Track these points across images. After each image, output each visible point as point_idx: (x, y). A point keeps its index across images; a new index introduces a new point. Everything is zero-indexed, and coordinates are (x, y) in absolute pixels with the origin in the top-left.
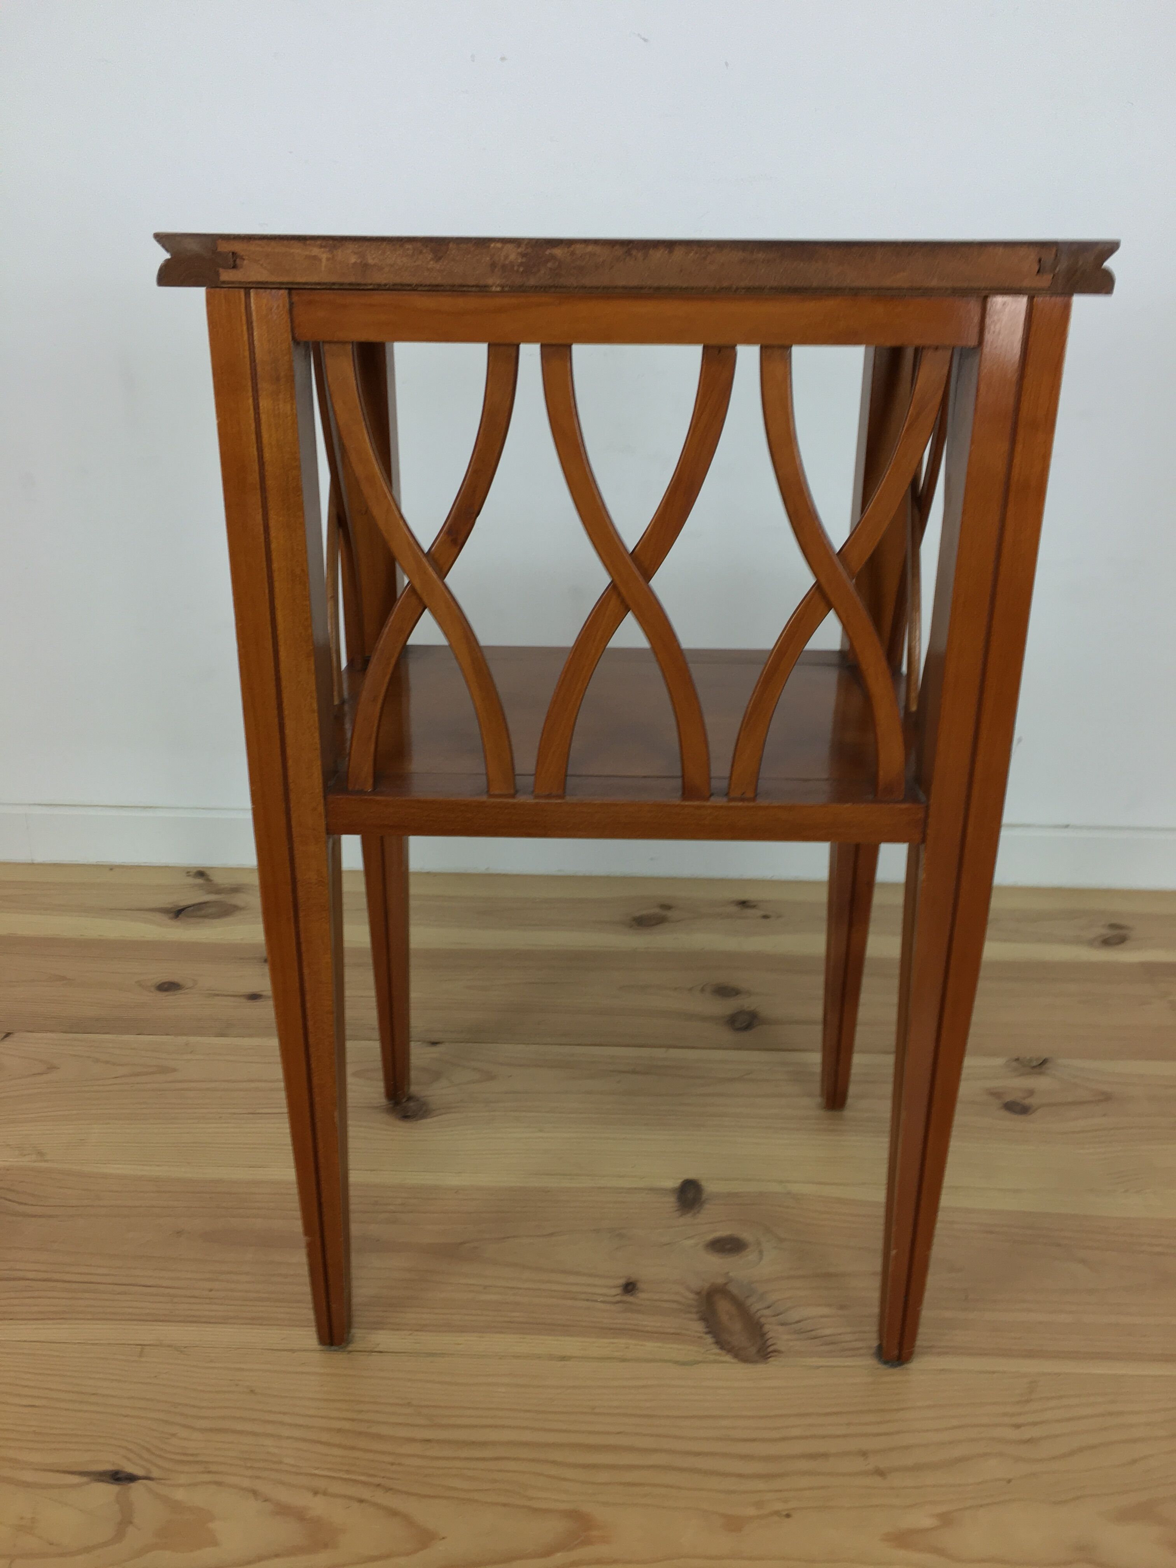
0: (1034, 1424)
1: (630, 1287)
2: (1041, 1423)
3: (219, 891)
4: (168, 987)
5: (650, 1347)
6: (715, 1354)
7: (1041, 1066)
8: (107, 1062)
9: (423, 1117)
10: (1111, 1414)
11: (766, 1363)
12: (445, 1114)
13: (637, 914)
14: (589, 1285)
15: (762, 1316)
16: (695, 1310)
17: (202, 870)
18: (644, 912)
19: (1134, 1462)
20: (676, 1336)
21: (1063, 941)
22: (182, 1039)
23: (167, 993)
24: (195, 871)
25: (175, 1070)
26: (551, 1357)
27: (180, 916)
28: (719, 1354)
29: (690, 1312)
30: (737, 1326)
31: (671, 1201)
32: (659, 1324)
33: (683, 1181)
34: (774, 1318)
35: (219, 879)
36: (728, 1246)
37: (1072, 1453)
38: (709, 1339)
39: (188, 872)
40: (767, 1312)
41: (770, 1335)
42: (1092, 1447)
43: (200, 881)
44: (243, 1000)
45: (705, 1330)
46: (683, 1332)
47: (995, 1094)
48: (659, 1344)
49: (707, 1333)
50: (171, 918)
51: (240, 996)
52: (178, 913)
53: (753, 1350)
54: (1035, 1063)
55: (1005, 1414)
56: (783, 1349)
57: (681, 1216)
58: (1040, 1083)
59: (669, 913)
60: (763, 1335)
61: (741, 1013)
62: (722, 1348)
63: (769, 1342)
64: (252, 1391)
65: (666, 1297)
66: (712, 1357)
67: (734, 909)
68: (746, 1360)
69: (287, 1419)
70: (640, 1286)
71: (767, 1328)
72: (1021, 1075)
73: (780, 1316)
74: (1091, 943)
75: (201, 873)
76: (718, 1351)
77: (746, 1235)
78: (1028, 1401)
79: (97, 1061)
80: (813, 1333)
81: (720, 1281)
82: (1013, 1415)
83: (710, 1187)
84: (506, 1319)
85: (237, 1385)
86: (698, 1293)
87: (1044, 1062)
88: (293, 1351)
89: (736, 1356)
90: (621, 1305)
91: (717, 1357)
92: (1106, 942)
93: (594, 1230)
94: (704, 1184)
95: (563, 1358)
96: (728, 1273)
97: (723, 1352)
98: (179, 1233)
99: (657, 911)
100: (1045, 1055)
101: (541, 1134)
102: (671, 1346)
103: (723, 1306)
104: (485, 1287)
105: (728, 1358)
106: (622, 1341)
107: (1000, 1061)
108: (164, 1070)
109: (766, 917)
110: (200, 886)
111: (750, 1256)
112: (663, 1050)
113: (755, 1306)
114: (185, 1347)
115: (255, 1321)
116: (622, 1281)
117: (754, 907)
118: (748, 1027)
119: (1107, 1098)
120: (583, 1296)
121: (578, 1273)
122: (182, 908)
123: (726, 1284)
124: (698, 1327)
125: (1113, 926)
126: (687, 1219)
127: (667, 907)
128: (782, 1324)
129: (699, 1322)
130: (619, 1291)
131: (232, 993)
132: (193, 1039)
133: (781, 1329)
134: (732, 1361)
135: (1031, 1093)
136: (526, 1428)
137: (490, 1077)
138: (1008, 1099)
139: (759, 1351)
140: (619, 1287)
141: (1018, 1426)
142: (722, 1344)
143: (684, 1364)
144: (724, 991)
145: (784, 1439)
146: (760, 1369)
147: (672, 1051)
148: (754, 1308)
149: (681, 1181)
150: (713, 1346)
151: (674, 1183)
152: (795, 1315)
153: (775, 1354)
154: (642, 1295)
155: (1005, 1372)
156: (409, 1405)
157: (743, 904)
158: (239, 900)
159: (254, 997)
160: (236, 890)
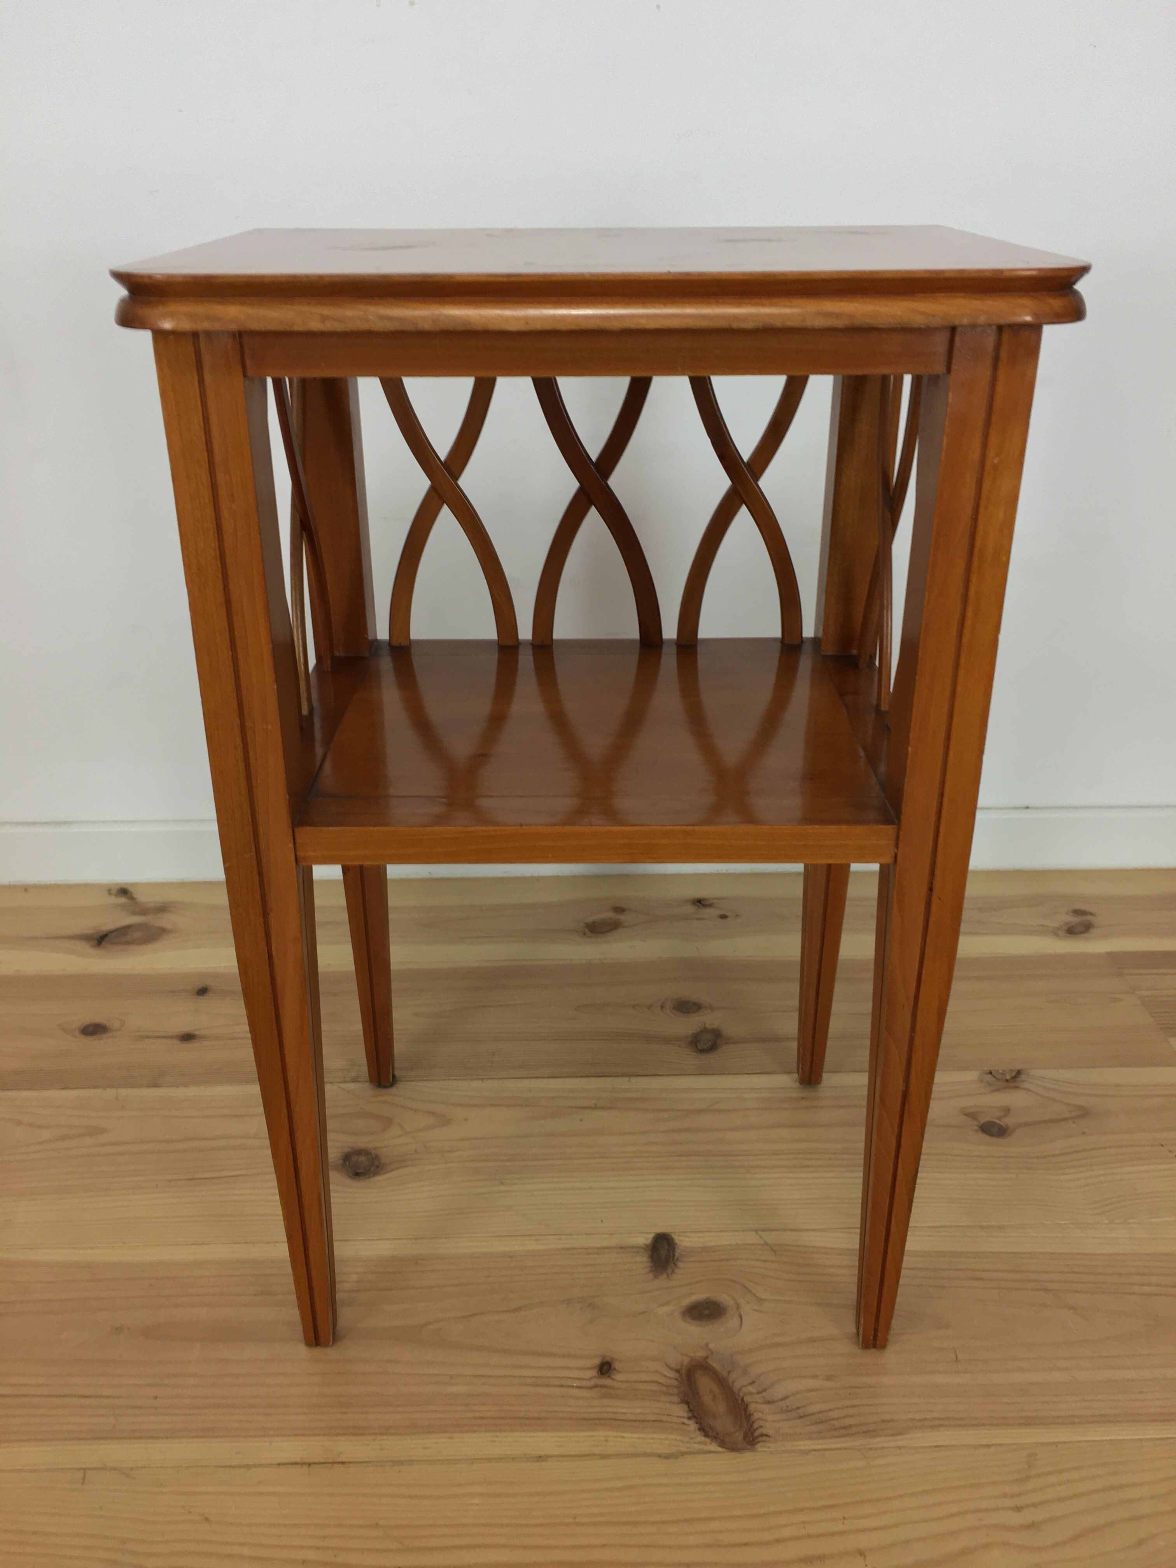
0: (1034, 1505)
1: (605, 1368)
2: (1042, 1503)
3: (143, 912)
4: (93, 1030)
5: (631, 1440)
6: (700, 1443)
7: (1015, 1079)
8: (30, 1125)
9: (376, 1173)
10: (1112, 1488)
11: (754, 1451)
12: (399, 1168)
13: (590, 920)
14: (562, 1368)
15: (745, 1395)
16: (676, 1391)
17: (125, 887)
18: (596, 917)
19: (1140, 1543)
20: (657, 1424)
21: (1028, 931)
22: (111, 1093)
23: (90, 1038)
24: (118, 887)
25: (103, 1131)
26: (527, 1458)
27: (103, 943)
28: (705, 1444)
29: (671, 1394)
30: (721, 1408)
31: (643, 1259)
32: (638, 1411)
33: (654, 1237)
34: (760, 1395)
35: (142, 897)
36: (706, 1312)
37: (1076, 1538)
38: (692, 1425)
39: (110, 890)
40: (751, 1389)
41: (756, 1415)
42: (1095, 1529)
43: (123, 900)
44: (176, 1042)
45: (685, 1415)
46: (665, 1418)
47: (971, 1115)
48: (642, 1436)
49: (689, 1418)
50: (93, 947)
51: (171, 1037)
52: (101, 940)
53: (739, 1436)
54: (1008, 1077)
55: (1005, 1496)
56: (770, 1432)
57: (656, 1277)
58: (1015, 1099)
59: (622, 917)
60: (748, 1416)
61: (705, 1031)
62: (706, 1435)
63: (755, 1425)
64: (206, 1519)
65: (643, 1377)
66: (697, 1446)
67: (690, 909)
68: (734, 1448)
69: (246, 1551)
70: (617, 1365)
71: (752, 1407)
72: (997, 1090)
73: (764, 1394)
74: (1055, 933)
75: (124, 891)
76: (703, 1439)
77: (724, 1298)
78: (1028, 1478)
79: (19, 1123)
80: (801, 1412)
81: (701, 1354)
82: (1013, 1496)
83: (683, 1241)
84: (477, 1415)
85: (190, 1512)
86: (678, 1371)
87: (1019, 1073)
88: (248, 1467)
89: (722, 1444)
90: (596, 1390)
91: (702, 1447)
92: (1072, 931)
93: (564, 1301)
94: (676, 1238)
95: (540, 1458)
96: (707, 1345)
97: (708, 1440)
98: (118, 1330)
99: (610, 915)
100: (1018, 1068)
101: (502, 1188)
102: (653, 1436)
103: (705, 1384)
104: (452, 1377)
105: (714, 1447)
106: (600, 1434)
107: (972, 1075)
108: (94, 1131)
109: (723, 917)
110: (122, 906)
111: (731, 1322)
112: (626, 1079)
113: (739, 1382)
114: (131, 1469)
115: (206, 1433)
116: (597, 1361)
117: (710, 905)
118: (712, 1048)
119: (1084, 1113)
120: (556, 1382)
121: (549, 1355)
122: (105, 933)
123: (707, 1357)
124: (680, 1411)
125: (1077, 912)
126: (662, 1281)
127: (620, 910)
128: (769, 1402)
129: (682, 1405)
130: (594, 1373)
131: (163, 1034)
132: (123, 1092)
133: (766, 1408)
134: (720, 1449)
135: (1007, 1111)
136: (503, 1546)
137: (445, 1121)
138: (984, 1119)
139: (744, 1438)
140: (594, 1368)
141: (1018, 1509)
142: (705, 1430)
143: (667, 1457)
144: (685, 1007)
145: (778, 1541)
146: (747, 1457)
147: (634, 1080)
148: (737, 1386)
149: (651, 1236)
150: (698, 1433)
151: (645, 1239)
152: (779, 1391)
153: (764, 1438)
154: (619, 1377)
155: (1001, 1445)
156: (377, 1525)
157: (699, 902)
158: (164, 921)
159: (187, 1037)
160: (162, 909)
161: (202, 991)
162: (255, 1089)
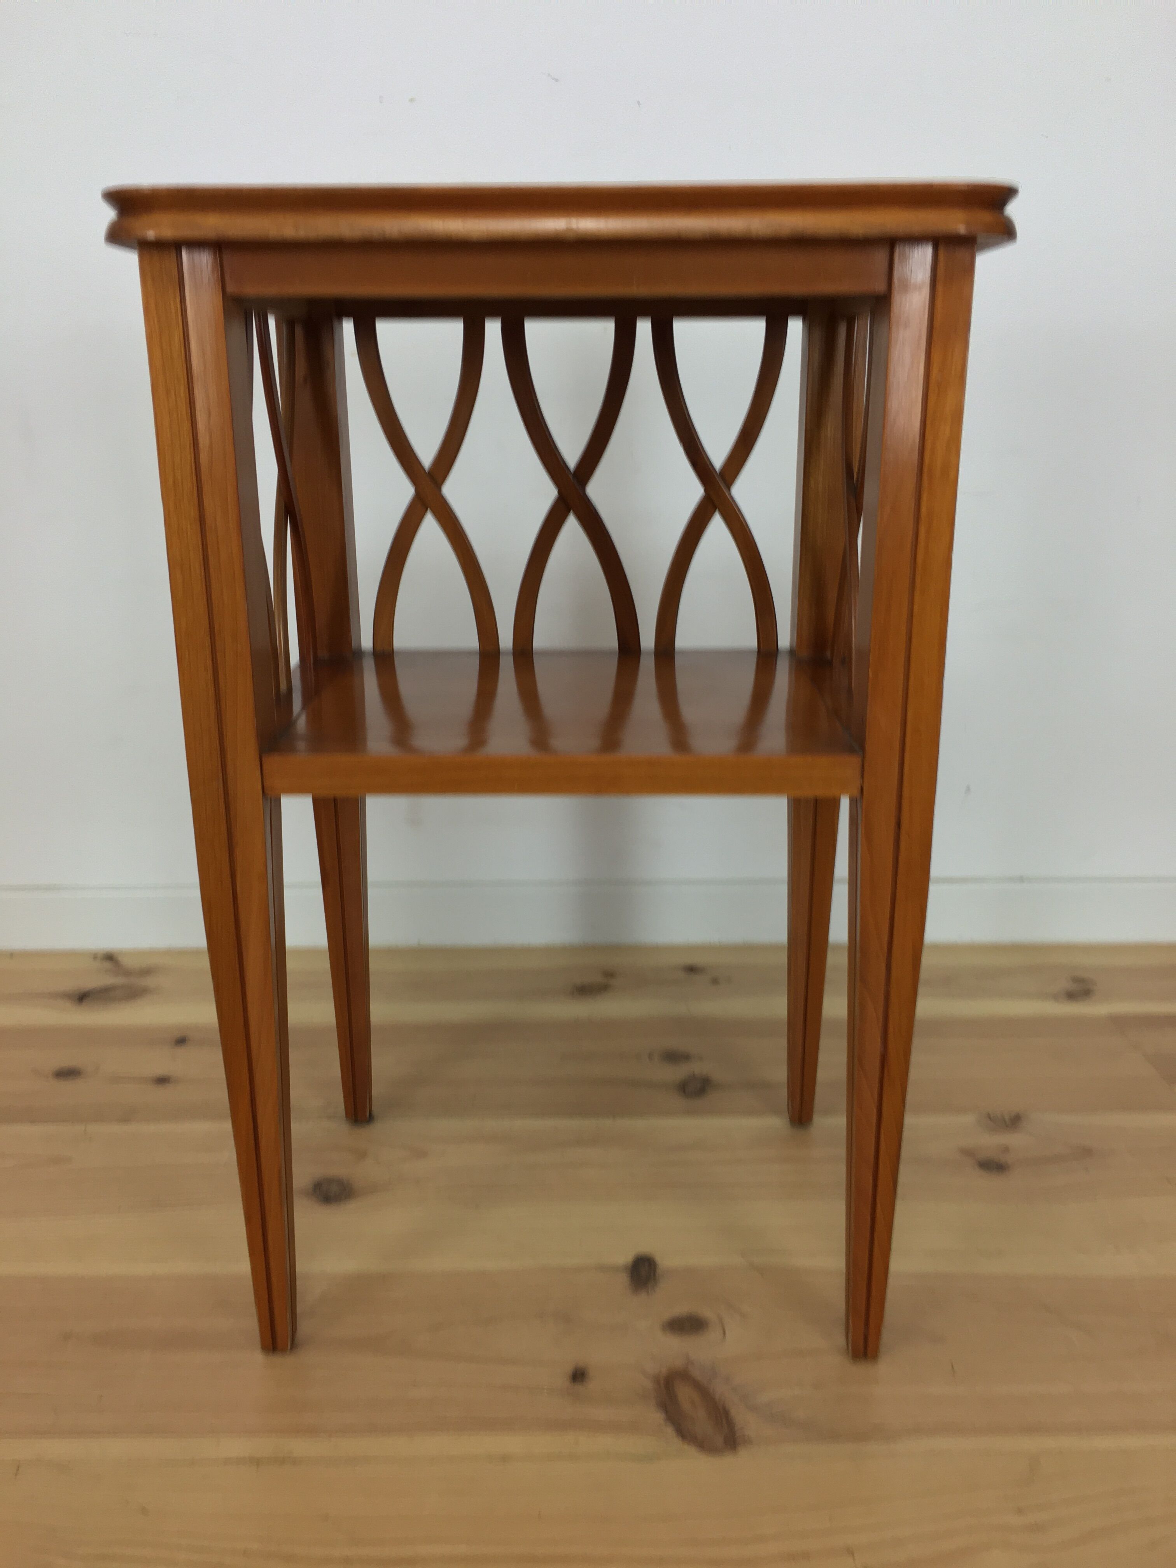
0: (1040, 1507)
1: (578, 1376)
2: (1047, 1505)
3: (128, 973)
4: (67, 1074)
5: (604, 1441)
6: (677, 1446)
7: (1014, 1122)
9: (346, 1199)
11: (735, 1454)
12: (371, 1195)
13: (579, 983)
15: (728, 1400)
16: (652, 1398)
17: (111, 953)
18: (586, 980)
20: (632, 1428)
21: (1025, 995)
22: (79, 1128)
23: (65, 1080)
24: (103, 954)
25: (69, 1160)
26: (491, 1458)
27: (84, 1000)
28: (681, 1446)
29: (647, 1401)
30: (701, 1413)
31: (623, 1279)
32: (612, 1415)
33: (635, 1258)
34: (741, 1402)
35: (127, 962)
36: (688, 1326)
37: (1085, 1539)
38: (670, 1431)
39: (95, 956)
40: (732, 1396)
41: (737, 1420)
42: (1104, 1531)
43: (108, 965)
44: (150, 1084)
45: (663, 1418)
46: (640, 1422)
47: (968, 1153)
48: (616, 1439)
49: (667, 1422)
50: (74, 1003)
51: (147, 1080)
52: (82, 997)
53: (719, 1440)
54: (1007, 1120)
55: (1006, 1498)
56: (753, 1437)
57: (635, 1294)
58: (1013, 1140)
59: (612, 981)
60: (729, 1420)
61: (693, 1078)
62: (684, 1439)
63: (737, 1430)
64: (144, 1510)
65: (619, 1385)
66: (674, 1450)
67: (681, 975)
68: (712, 1451)
70: (591, 1373)
71: (734, 1414)
72: (993, 1132)
73: (748, 1400)
74: (1055, 997)
75: (110, 957)
76: (680, 1442)
77: (707, 1313)
78: (1030, 1483)
81: (680, 1364)
82: (1015, 1499)
83: (666, 1261)
84: (438, 1418)
85: (127, 1502)
86: (656, 1379)
87: (1018, 1117)
88: (192, 1465)
89: (701, 1447)
90: (569, 1396)
91: (679, 1450)
92: (1071, 996)
93: (537, 1314)
94: (658, 1259)
95: (505, 1459)
96: (688, 1355)
97: (686, 1444)
98: (67, 1337)
99: (600, 978)
100: (1018, 1111)
101: (478, 1212)
102: (627, 1439)
103: (684, 1392)
105: (692, 1450)
106: (570, 1436)
107: (970, 1118)
108: (59, 1160)
109: (715, 982)
110: (107, 970)
111: (713, 1335)
112: (611, 1119)
113: (720, 1389)
114: (67, 1465)
115: (149, 1430)
116: (570, 1369)
117: (702, 972)
118: (700, 1092)
119: (1086, 1153)
121: (518, 1363)
122: (87, 992)
123: (686, 1367)
124: (657, 1417)
125: (1076, 980)
126: (642, 1298)
127: (610, 974)
128: (750, 1409)
129: (657, 1410)
130: (566, 1380)
131: (138, 1078)
132: (92, 1127)
133: (749, 1413)
134: (697, 1452)
135: (1006, 1149)
136: (461, 1540)
137: (421, 1154)
138: (982, 1157)
139: (726, 1440)
140: (567, 1375)
141: (1020, 1511)
142: (684, 1433)
143: (642, 1459)
144: (673, 1057)
145: (759, 1539)
146: (727, 1460)
147: (619, 1120)
148: (718, 1393)
149: (632, 1257)
150: (676, 1436)
151: (625, 1258)
152: (763, 1398)
153: (744, 1442)
154: (593, 1384)
157: (691, 969)
158: (150, 982)
159: (162, 1081)
160: (147, 972)
161: (181, 1041)
162: (227, 1126)
